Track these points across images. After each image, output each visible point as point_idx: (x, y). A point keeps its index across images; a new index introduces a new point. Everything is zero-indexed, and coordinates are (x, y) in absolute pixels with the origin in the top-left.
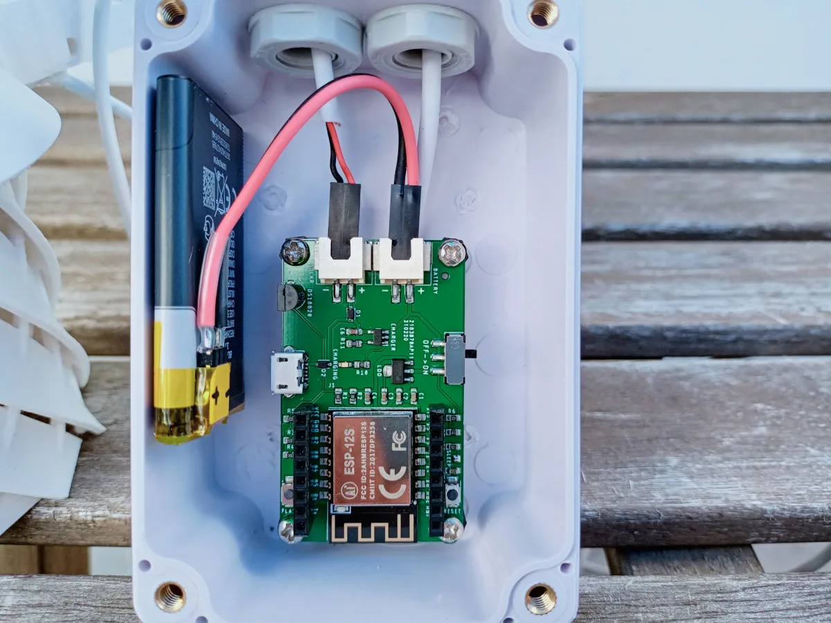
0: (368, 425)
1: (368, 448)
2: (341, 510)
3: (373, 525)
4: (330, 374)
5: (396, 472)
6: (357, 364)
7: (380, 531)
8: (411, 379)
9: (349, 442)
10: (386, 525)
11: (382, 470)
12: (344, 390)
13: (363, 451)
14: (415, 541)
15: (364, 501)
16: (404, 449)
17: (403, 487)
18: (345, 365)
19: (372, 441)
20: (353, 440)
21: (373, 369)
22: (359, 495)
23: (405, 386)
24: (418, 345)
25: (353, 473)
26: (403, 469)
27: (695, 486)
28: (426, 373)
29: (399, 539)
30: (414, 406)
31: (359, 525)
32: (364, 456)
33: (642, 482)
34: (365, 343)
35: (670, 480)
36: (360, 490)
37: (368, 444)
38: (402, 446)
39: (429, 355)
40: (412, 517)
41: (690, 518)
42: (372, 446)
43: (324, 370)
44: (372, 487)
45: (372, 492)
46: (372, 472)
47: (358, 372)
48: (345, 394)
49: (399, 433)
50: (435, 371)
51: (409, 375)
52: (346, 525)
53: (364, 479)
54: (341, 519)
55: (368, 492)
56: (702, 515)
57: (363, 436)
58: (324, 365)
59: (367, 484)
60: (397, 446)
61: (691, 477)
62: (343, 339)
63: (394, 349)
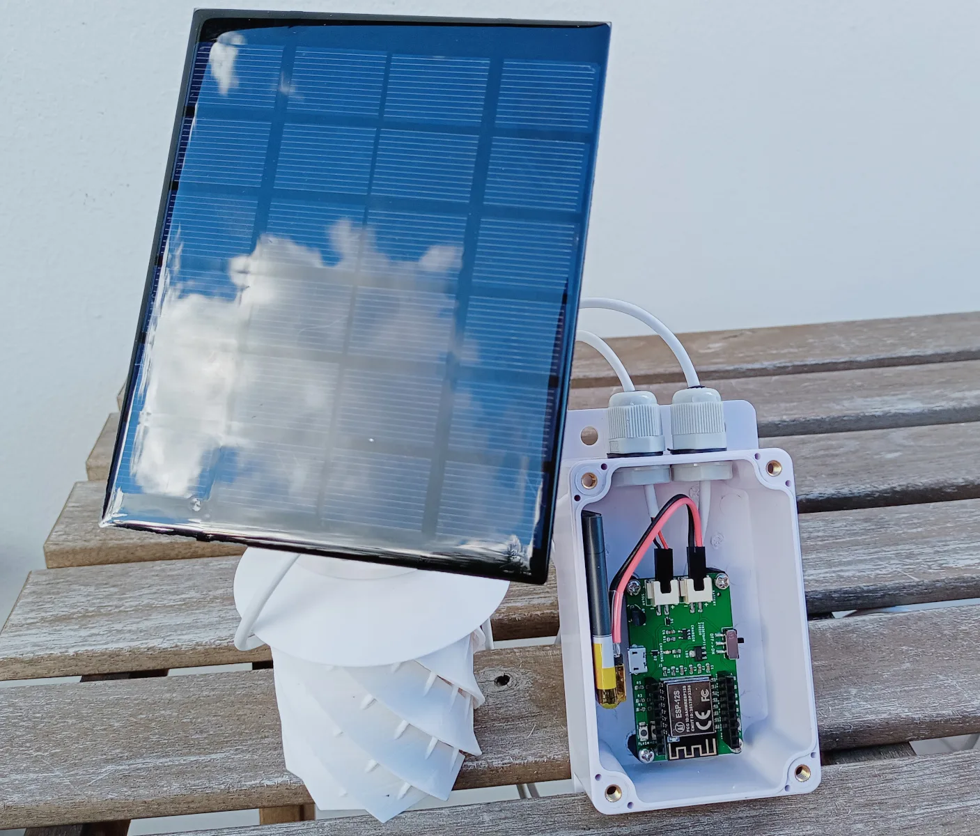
0: (687, 688)
1: (688, 702)
2: (674, 740)
3: (693, 747)
4: (659, 658)
5: (705, 714)
6: (674, 652)
7: (696, 750)
8: (705, 658)
9: (677, 699)
10: (700, 746)
11: (697, 713)
12: (668, 668)
13: (685, 703)
14: (717, 754)
15: (688, 733)
16: (709, 700)
17: (710, 723)
18: (667, 652)
19: (689, 697)
20: (679, 697)
21: (683, 654)
22: (686, 729)
23: (703, 662)
24: (708, 637)
25: (681, 717)
26: (709, 712)
27: (869, 706)
28: (713, 653)
29: (708, 754)
30: (708, 673)
31: (685, 748)
32: (686, 706)
33: (837, 707)
34: (677, 638)
35: (853, 704)
36: (686, 726)
37: (688, 698)
38: (707, 698)
39: (714, 642)
40: (714, 740)
41: (870, 727)
42: (690, 700)
43: (655, 657)
44: (692, 723)
45: (693, 727)
46: (692, 715)
47: (675, 656)
48: (669, 670)
49: (705, 691)
50: (718, 652)
51: (705, 655)
52: (677, 749)
53: (687, 720)
54: (674, 745)
55: (690, 727)
56: (876, 724)
57: (684, 694)
58: (655, 654)
59: (690, 723)
60: (704, 698)
61: (866, 701)
62: (664, 637)
63: (694, 640)
